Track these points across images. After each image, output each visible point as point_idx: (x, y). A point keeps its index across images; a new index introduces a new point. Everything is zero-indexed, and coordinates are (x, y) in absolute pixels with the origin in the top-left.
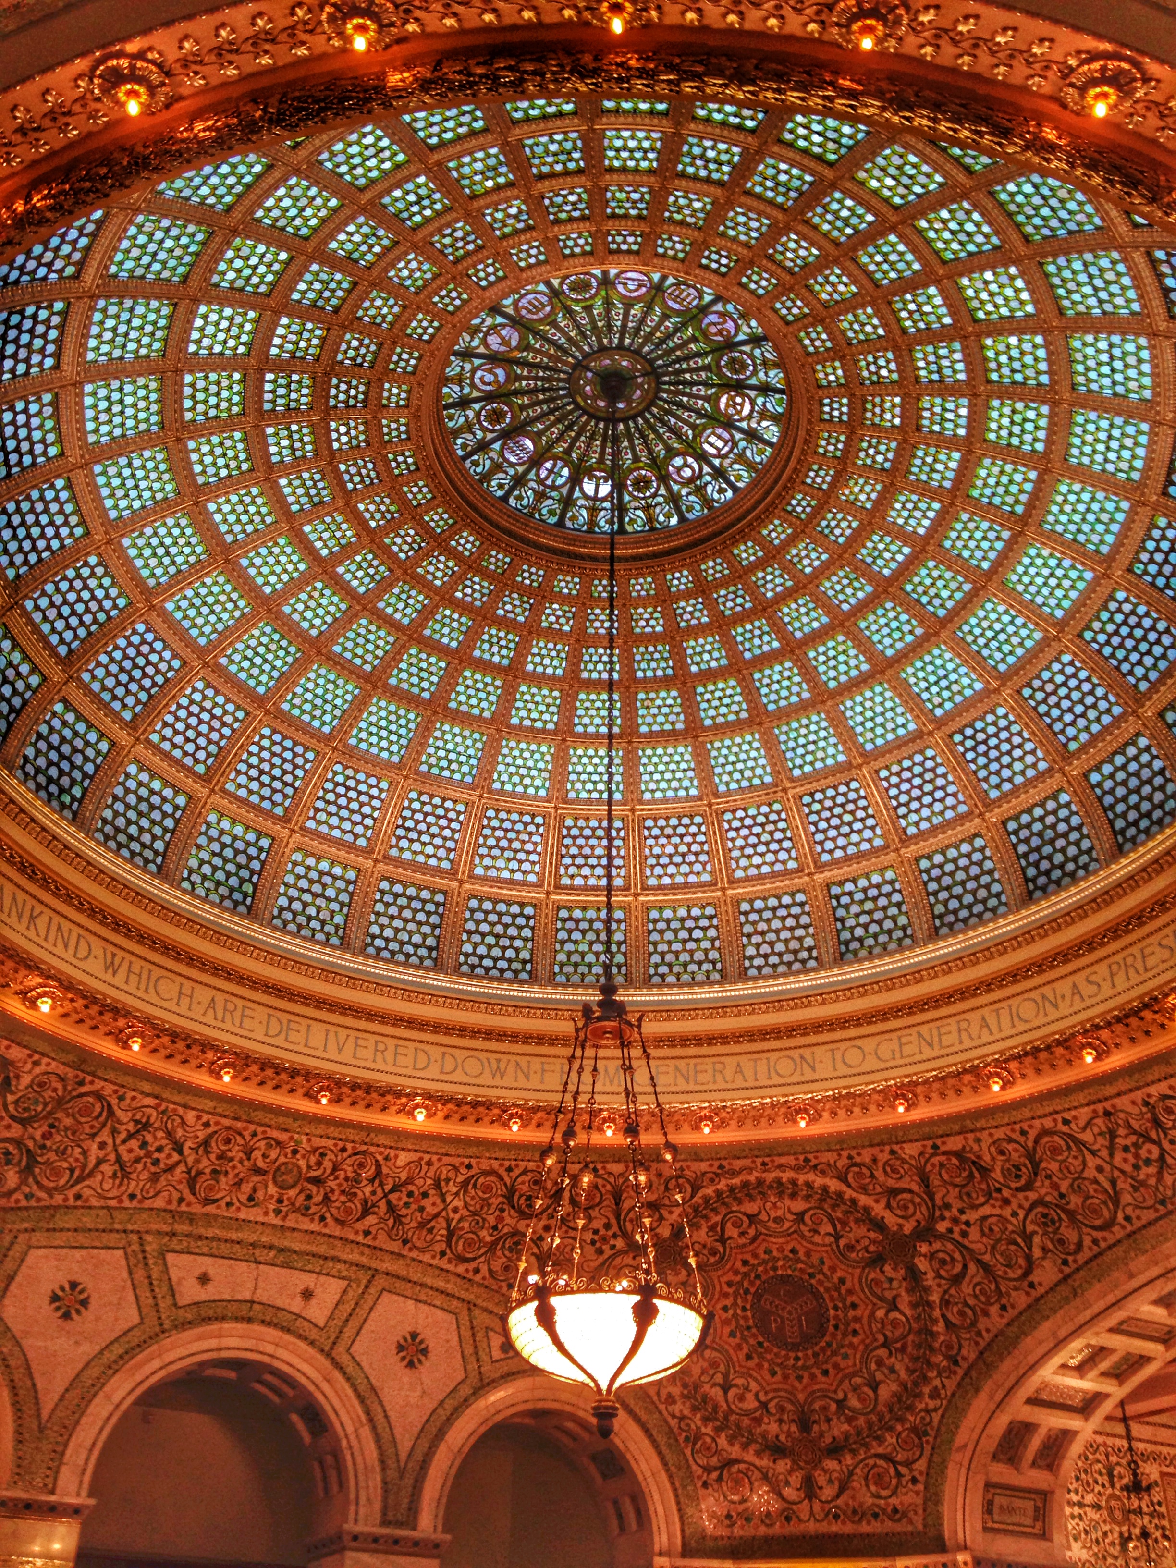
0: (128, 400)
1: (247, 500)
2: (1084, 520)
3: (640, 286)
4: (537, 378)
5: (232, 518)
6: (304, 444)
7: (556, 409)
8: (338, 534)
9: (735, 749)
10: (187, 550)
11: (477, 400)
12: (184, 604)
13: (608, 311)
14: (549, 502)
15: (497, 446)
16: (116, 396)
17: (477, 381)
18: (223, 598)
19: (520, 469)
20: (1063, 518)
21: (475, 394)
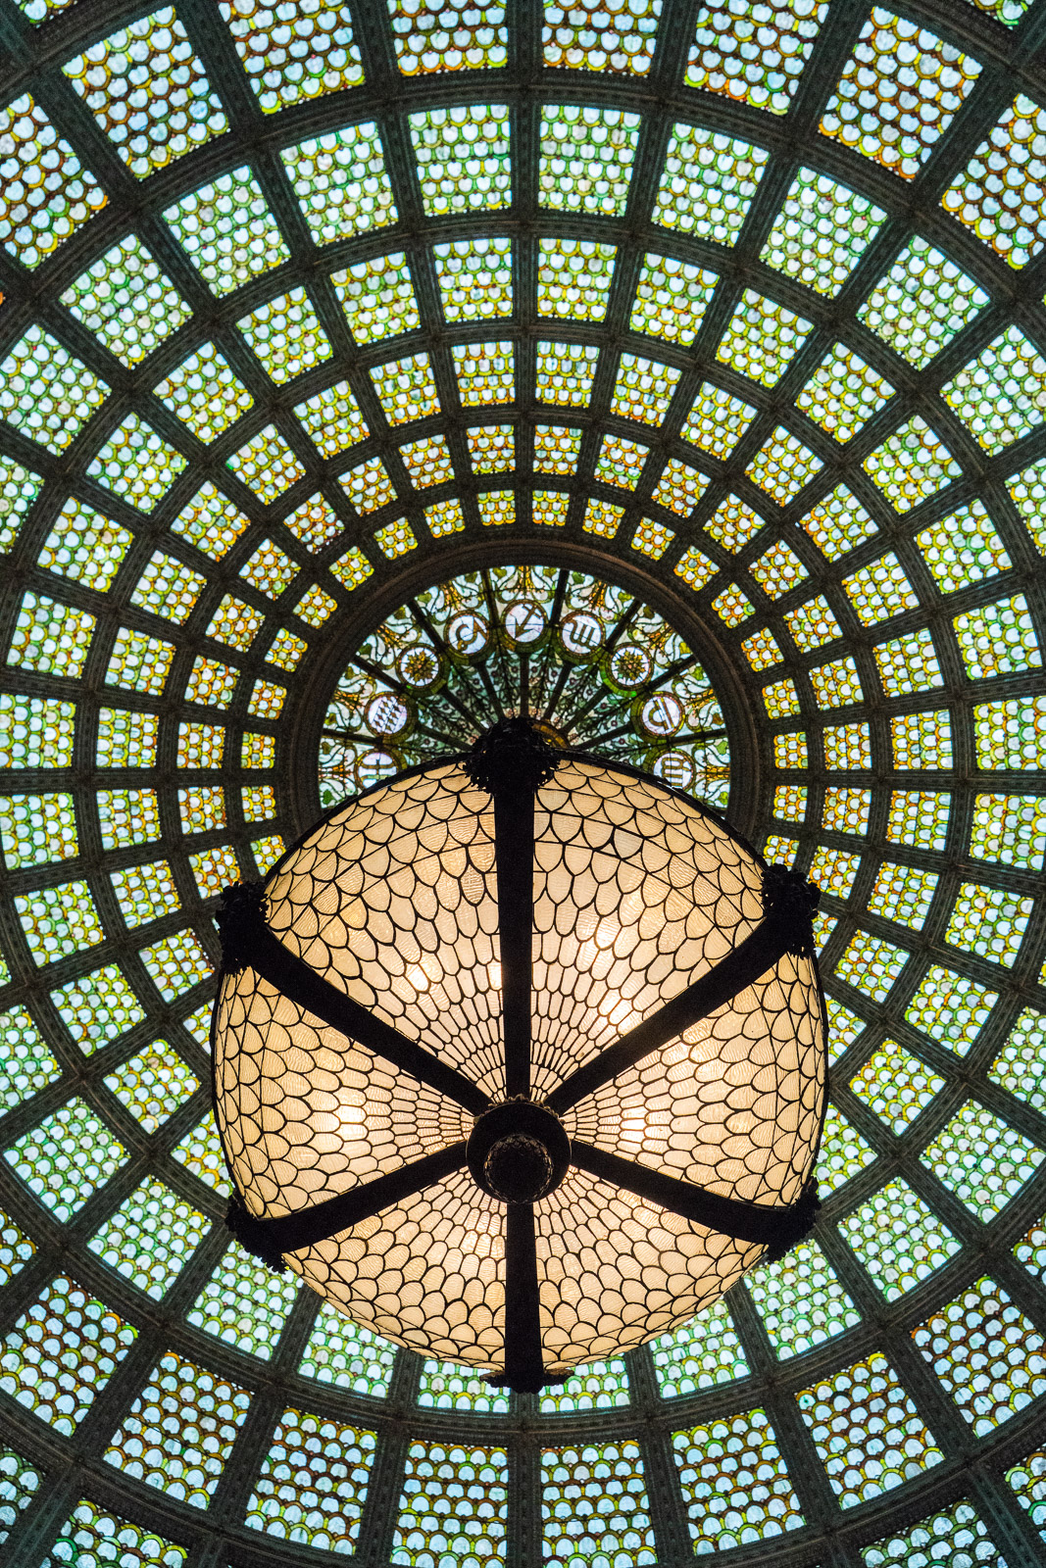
0: (354, 191)
1: (230, 395)
2: (793, 1304)
3: (663, 724)
4: (489, 687)
5: (196, 383)
6: (334, 438)
7: (461, 729)
8: (213, 533)
9: (167, 1218)
10: (131, 335)
11: (433, 635)
12: (42, 354)
13: (613, 712)
14: (339, 787)
15: (382, 687)
16: (359, 171)
17: (457, 623)
18: (65, 409)
19: (364, 731)
20: (774, 1286)
21: (440, 629)
